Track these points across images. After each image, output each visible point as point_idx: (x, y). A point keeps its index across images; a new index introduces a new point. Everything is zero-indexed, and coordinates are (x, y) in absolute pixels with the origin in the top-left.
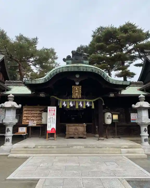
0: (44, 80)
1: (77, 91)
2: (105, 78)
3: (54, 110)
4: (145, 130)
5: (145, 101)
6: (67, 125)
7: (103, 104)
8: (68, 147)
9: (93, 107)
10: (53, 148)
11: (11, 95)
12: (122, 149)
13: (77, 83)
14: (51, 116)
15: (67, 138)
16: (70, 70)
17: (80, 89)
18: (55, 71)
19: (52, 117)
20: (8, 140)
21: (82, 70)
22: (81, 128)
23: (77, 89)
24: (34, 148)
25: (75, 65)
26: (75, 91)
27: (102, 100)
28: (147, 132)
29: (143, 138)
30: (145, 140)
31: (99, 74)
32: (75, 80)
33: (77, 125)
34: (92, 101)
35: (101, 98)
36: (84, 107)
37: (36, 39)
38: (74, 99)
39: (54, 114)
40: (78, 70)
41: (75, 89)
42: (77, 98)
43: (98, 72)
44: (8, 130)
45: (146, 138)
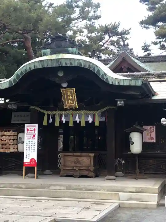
0: (8, 84)
1: (69, 95)
3: (34, 130)
8: (42, 187)
9: (97, 124)
10: (21, 188)
12: (120, 193)
13: (65, 85)
14: (29, 139)
15: (62, 176)
16: (46, 66)
17: (74, 94)
18: (24, 69)
19: (31, 140)
21: (64, 65)
22: (86, 160)
23: (69, 93)
26: (67, 96)
31: (92, 69)
33: (79, 154)
34: (96, 113)
38: (66, 109)
39: (34, 136)
40: (59, 65)
41: (67, 93)
42: (71, 109)
43: (89, 66)
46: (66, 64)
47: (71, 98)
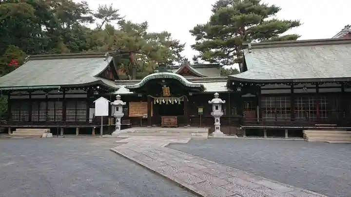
0: (139, 85)
1: (166, 90)
4: (218, 121)
5: (219, 98)
6: (162, 117)
7: (188, 101)
9: (179, 103)
11: (118, 96)
13: (165, 86)
15: (162, 127)
16: (157, 78)
18: (146, 78)
20: (118, 128)
21: (166, 77)
22: (173, 119)
25: (161, 73)
29: (216, 127)
30: (217, 128)
31: (178, 80)
32: (162, 84)
33: (170, 117)
34: (179, 98)
35: (185, 96)
36: (173, 103)
37: (146, 23)
38: (165, 97)
40: (163, 77)
42: (167, 96)
44: (118, 121)
45: (217, 126)
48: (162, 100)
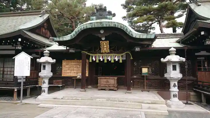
0: (70, 37)
2: (128, 33)
4: (175, 86)
6: (98, 78)
7: (132, 58)
9: (121, 61)
10: (78, 100)
13: (103, 39)
15: (99, 90)
16: (93, 27)
17: (108, 44)
18: (80, 28)
20: (44, 91)
21: (105, 26)
22: (112, 81)
23: (104, 44)
24: (62, 99)
26: (103, 46)
27: (130, 54)
28: (177, 88)
29: (172, 94)
31: (122, 28)
33: (108, 78)
34: (120, 55)
35: (129, 52)
36: (113, 61)
38: (103, 53)
40: (102, 26)
41: (103, 44)
42: (105, 53)
43: (121, 26)
44: (44, 82)
45: (175, 93)
46: (106, 25)
47: (106, 46)
48: (99, 57)
